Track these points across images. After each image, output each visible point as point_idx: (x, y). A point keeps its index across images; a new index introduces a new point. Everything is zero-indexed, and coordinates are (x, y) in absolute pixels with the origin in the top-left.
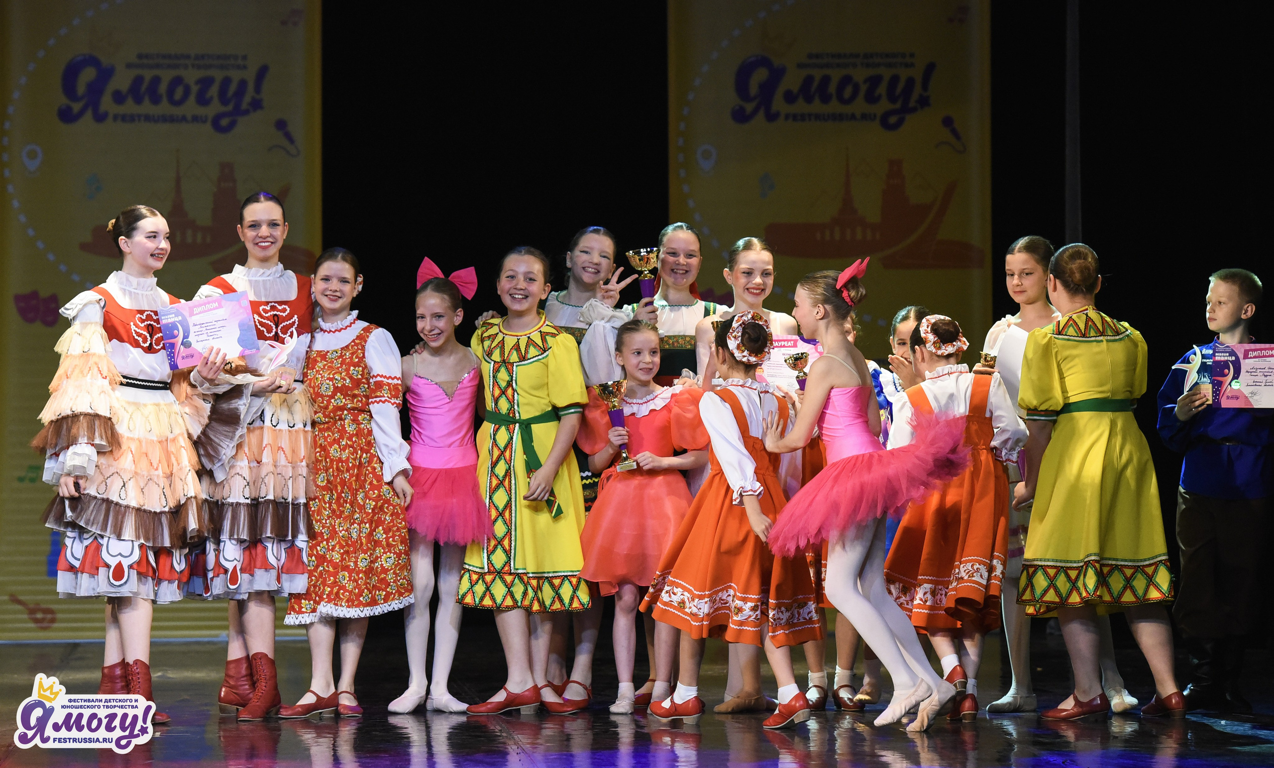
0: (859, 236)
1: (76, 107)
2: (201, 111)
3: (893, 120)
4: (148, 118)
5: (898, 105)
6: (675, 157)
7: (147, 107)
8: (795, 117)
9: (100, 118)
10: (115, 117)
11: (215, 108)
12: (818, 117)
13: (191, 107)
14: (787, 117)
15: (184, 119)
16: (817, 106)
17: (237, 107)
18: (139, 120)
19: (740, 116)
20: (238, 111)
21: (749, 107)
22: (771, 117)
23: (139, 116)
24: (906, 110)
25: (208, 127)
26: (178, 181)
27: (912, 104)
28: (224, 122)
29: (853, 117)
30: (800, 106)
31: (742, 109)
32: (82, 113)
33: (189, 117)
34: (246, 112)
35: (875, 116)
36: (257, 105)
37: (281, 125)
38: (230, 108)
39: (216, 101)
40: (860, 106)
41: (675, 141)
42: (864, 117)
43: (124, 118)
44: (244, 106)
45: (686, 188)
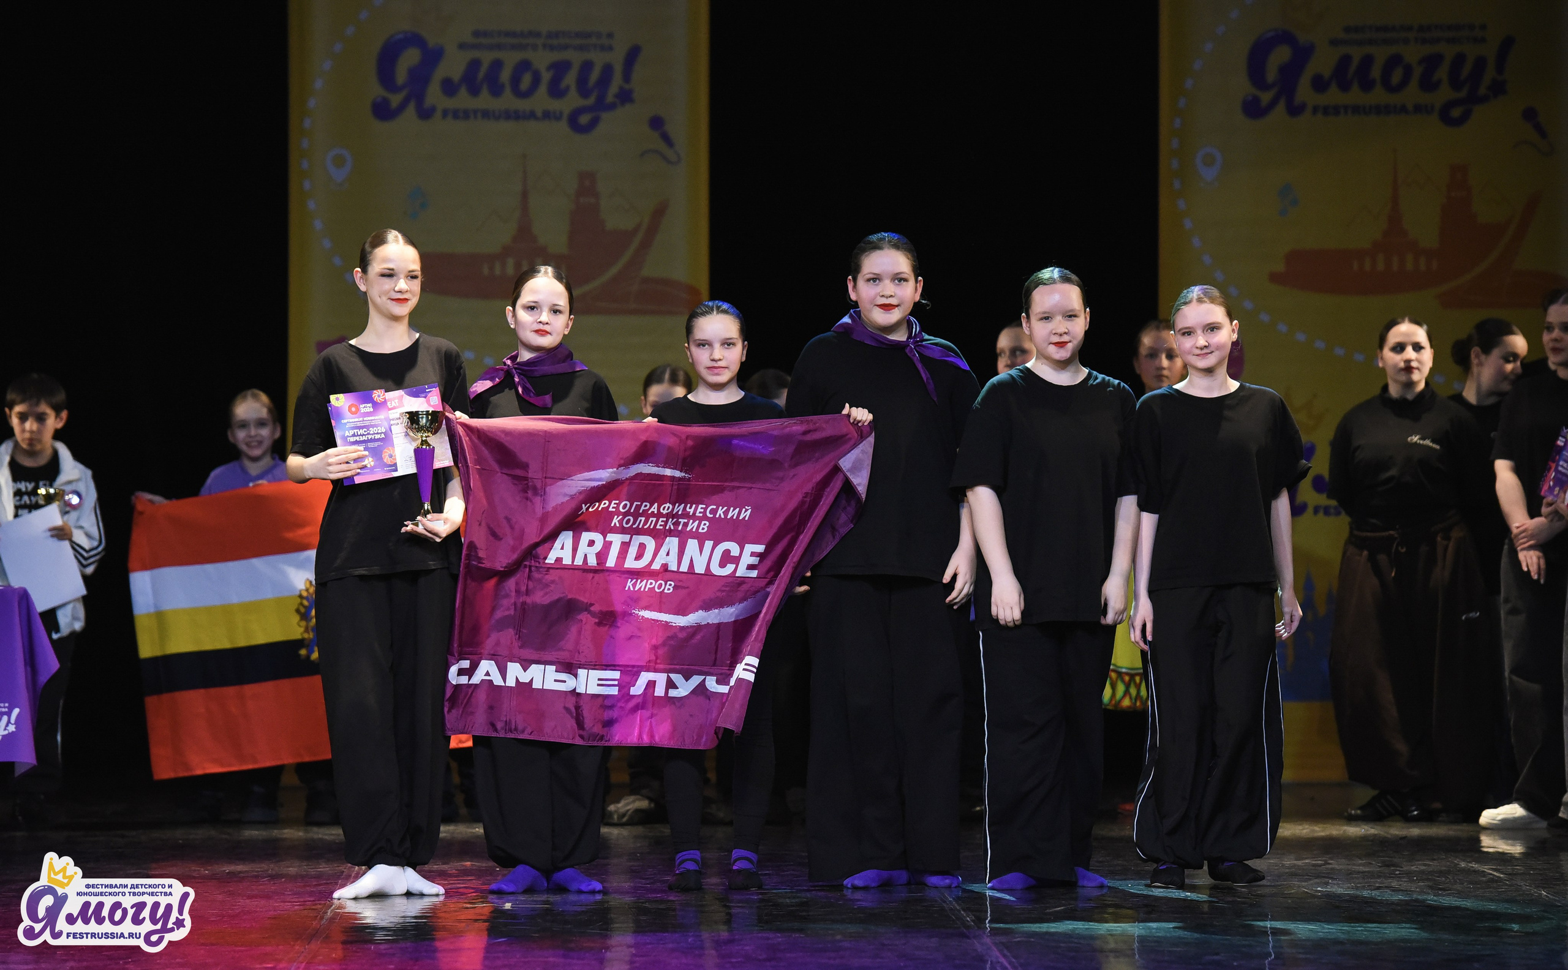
0: (1409, 266)
1: (395, 100)
2: (555, 105)
3: (1456, 113)
4: (486, 114)
5: (1463, 94)
6: (1167, 164)
7: (485, 100)
8: (1326, 111)
9: (425, 114)
10: (445, 113)
11: (573, 101)
12: (1357, 110)
13: (541, 100)
14: (1315, 110)
15: (532, 115)
16: (1355, 96)
17: (601, 99)
18: (476, 117)
19: (1253, 109)
20: (601, 105)
21: (1266, 97)
22: (1295, 110)
23: (475, 112)
24: (1474, 99)
25: (563, 126)
26: (525, 195)
27: (1482, 91)
28: (584, 119)
29: (1403, 109)
30: (1334, 96)
31: (1256, 100)
32: (402, 107)
33: (539, 114)
34: (612, 107)
35: (1433, 107)
36: (625, 97)
37: (656, 123)
38: (591, 101)
39: (573, 92)
40: (1412, 94)
41: (1167, 143)
42: (1418, 109)
43: (456, 114)
44: (610, 98)
45: (1181, 204)
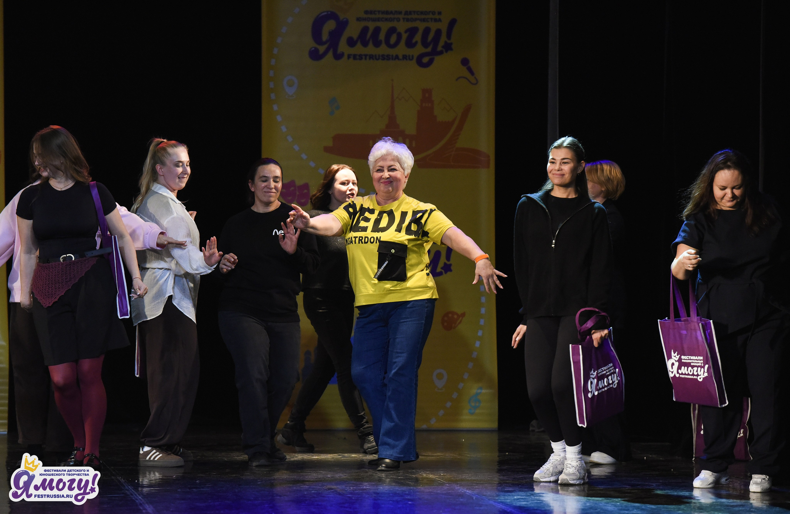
3: (425, 60)
5: (429, 49)
6: (267, 84)
8: (355, 57)
12: (371, 57)
14: (349, 56)
16: (371, 49)
19: (315, 55)
21: (322, 49)
22: (338, 57)
24: (435, 53)
27: (439, 48)
29: (397, 57)
30: (359, 49)
31: (316, 50)
35: (413, 56)
40: (402, 49)
41: (267, 73)
42: (405, 57)
45: (275, 107)
